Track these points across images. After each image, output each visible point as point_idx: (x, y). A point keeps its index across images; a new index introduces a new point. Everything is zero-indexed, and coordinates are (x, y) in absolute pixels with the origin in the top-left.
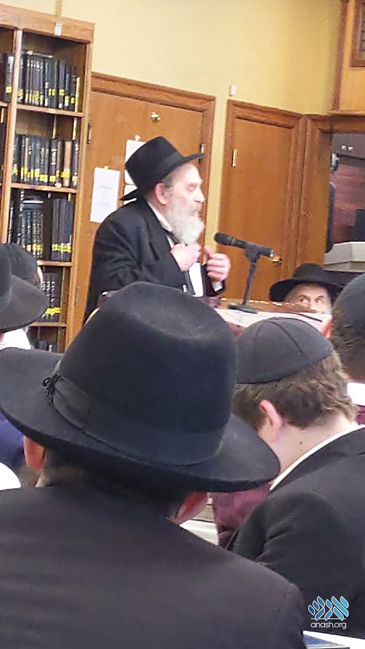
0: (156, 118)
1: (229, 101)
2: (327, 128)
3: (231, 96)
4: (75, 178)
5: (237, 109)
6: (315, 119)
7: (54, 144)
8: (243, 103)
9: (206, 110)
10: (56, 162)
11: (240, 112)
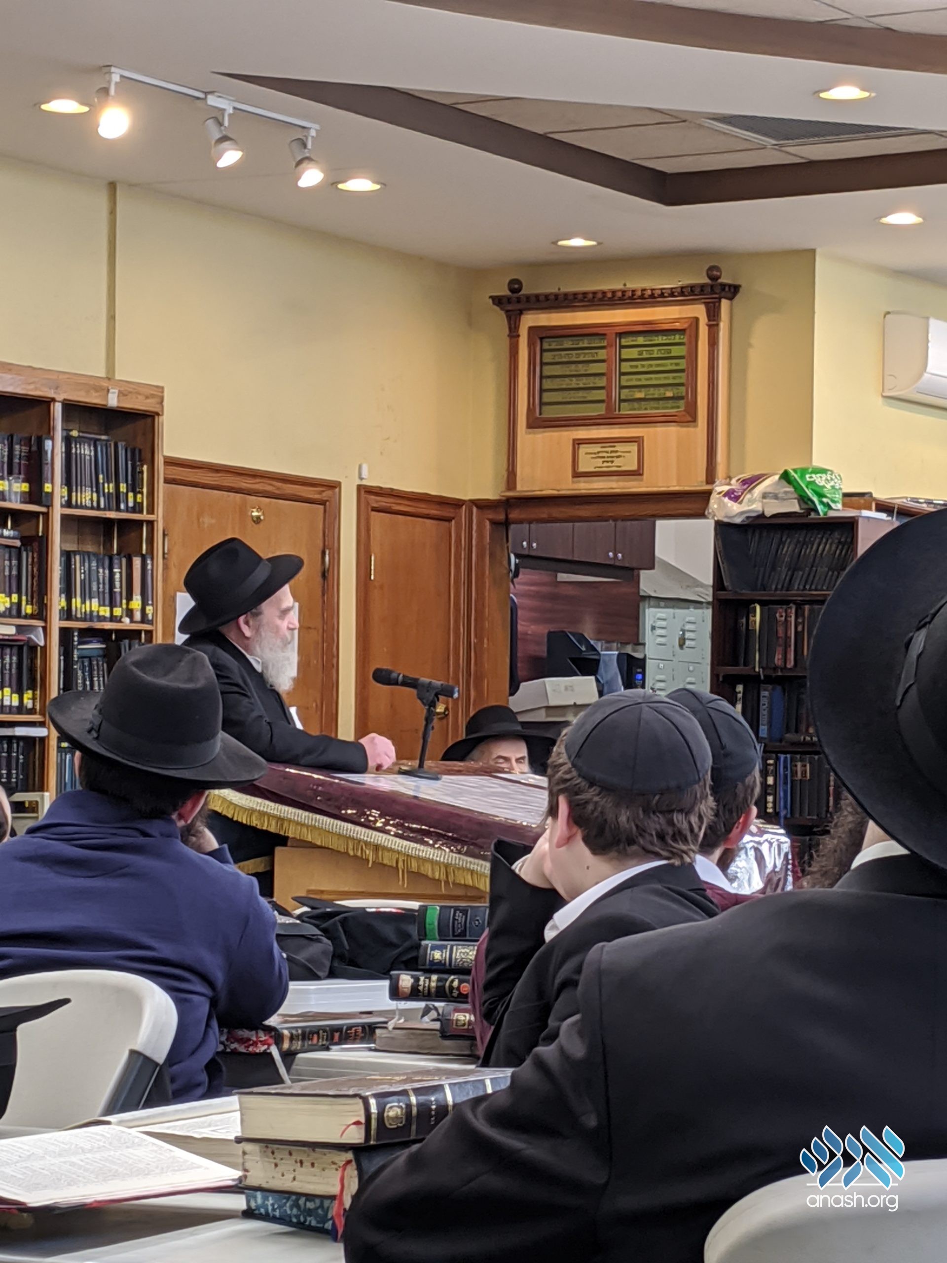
0: (258, 517)
1: (359, 487)
2: (501, 517)
3: (361, 479)
4: (149, 609)
5: (373, 497)
6: (482, 505)
7: (116, 561)
8: (381, 488)
9: (327, 501)
10: (121, 587)
11: (377, 502)
